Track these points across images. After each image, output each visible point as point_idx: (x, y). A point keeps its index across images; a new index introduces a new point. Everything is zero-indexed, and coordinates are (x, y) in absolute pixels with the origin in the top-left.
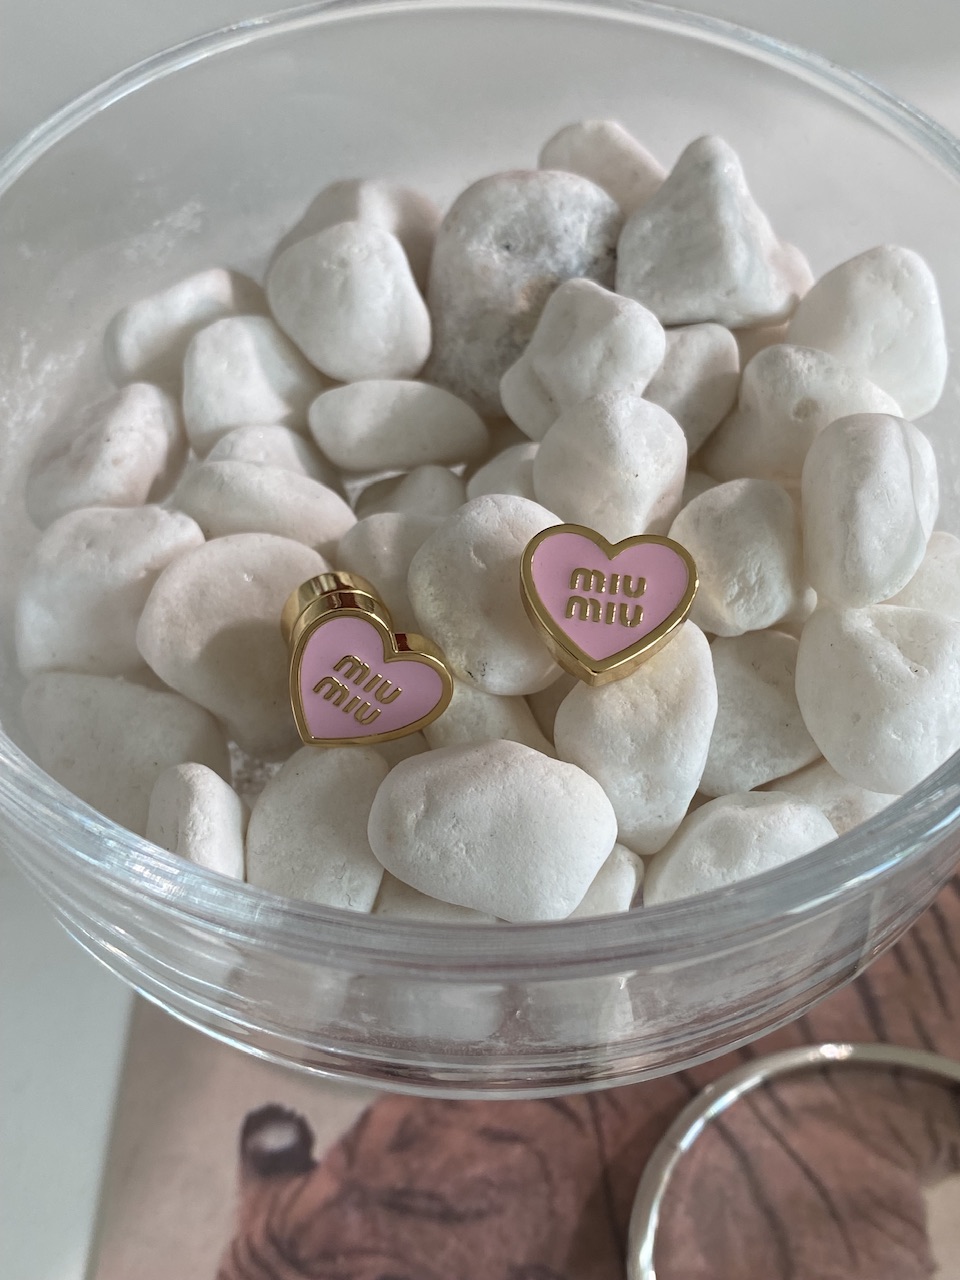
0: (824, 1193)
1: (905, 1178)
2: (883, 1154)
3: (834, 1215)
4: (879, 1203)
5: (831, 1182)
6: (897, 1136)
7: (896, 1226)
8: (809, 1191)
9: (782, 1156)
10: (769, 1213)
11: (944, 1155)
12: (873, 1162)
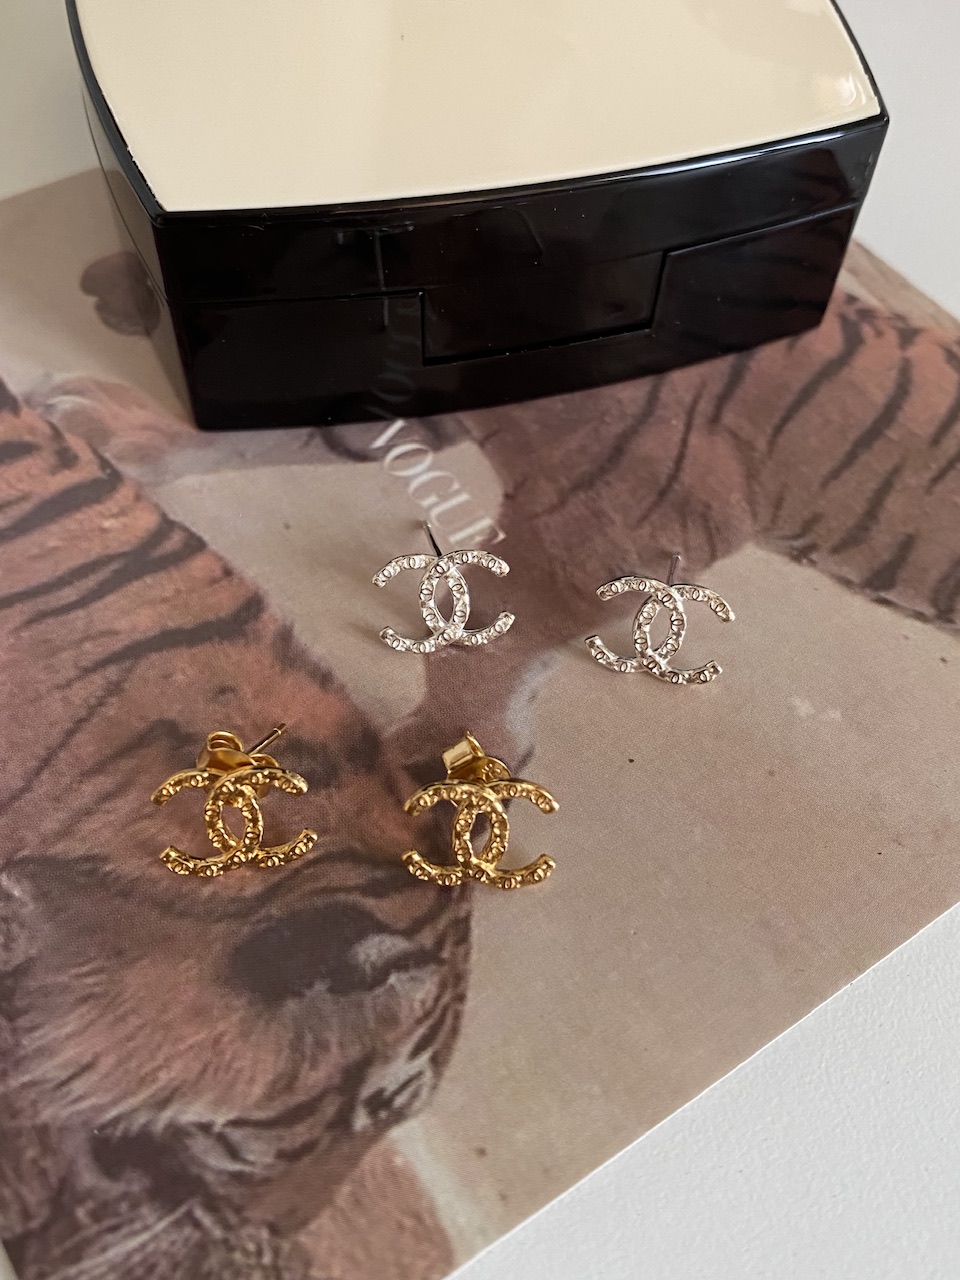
0: (673, 477)
1: (748, 525)
2: (751, 501)
3: (662, 494)
4: (705, 518)
5: (687, 477)
6: (778, 503)
7: (697, 538)
8: (665, 469)
9: (677, 438)
10: (618, 450)
11: (798, 543)
12: (736, 497)
